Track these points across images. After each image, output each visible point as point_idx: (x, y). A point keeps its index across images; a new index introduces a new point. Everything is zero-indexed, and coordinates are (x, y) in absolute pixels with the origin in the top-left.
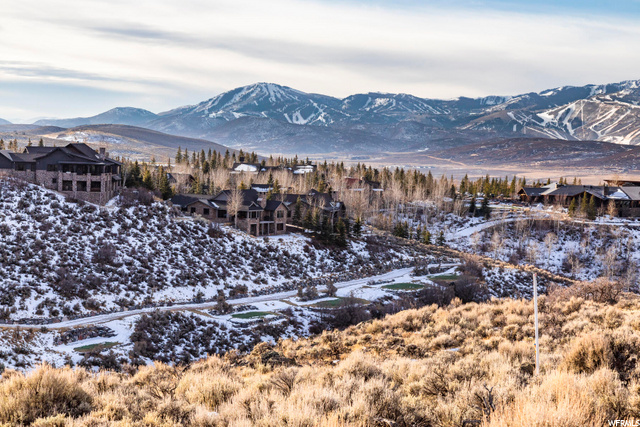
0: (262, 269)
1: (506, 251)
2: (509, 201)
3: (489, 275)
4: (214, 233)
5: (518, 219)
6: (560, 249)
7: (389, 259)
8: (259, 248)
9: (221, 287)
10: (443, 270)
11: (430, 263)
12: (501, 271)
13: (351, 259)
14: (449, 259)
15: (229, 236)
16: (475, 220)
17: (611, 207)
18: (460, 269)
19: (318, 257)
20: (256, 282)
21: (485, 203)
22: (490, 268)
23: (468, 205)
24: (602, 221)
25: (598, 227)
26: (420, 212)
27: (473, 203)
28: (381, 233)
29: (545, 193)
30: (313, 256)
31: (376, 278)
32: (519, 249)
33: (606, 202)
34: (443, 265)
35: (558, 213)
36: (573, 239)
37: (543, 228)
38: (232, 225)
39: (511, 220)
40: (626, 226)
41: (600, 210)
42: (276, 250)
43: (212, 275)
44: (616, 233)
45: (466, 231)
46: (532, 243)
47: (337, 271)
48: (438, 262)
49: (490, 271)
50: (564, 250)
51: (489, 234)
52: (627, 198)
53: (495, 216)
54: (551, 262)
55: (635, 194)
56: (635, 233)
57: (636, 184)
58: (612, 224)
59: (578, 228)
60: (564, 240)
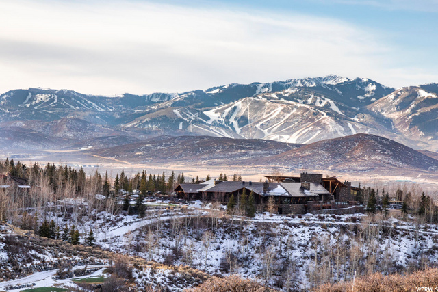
1: (162, 251)
2: (165, 199)
3: (140, 277)
5: (173, 218)
6: (218, 248)
7: (30, 260)
10: (89, 272)
11: (75, 264)
12: (153, 272)
14: (96, 260)
16: (129, 218)
17: (271, 204)
18: (109, 270)
21: (140, 200)
22: (141, 269)
23: (122, 203)
24: (260, 218)
25: (258, 225)
26: (70, 210)
27: (127, 201)
28: (23, 233)
29: (203, 190)
31: (14, 283)
32: (175, 250)
33: (266, 198)
34: (90, 267)
35: (216, 211)
36: (232, 238)
40: (286, 223)
41: (261, 206)
44: (275, 231)
45: (120, 230)
46: (189, 242)
48: (85, 263)
49: (141, 272)
50: (222, 249)
51: (143, 234)
52: (287, 194)
53: (150, 214)
54: (208, 262)
55: (295, 190)
56: (295, 230)
57: (297, 180)
58: (272, 222)
59: (237, 226)
60: (223, 238)
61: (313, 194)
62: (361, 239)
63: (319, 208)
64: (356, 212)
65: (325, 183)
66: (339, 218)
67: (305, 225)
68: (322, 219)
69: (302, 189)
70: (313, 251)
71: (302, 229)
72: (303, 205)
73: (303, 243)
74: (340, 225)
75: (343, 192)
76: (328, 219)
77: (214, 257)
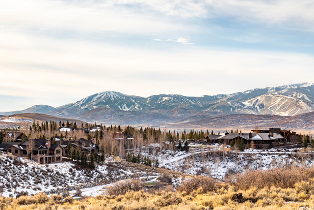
0: (40, 182)
1: (196, 169)
2: (201, 143)
3: (176, 182)
4: (16, 163)
5: (202, 152)
6: (225, 167)
7: (119, 174)
8: (42, 171)
9: (12, 193)
10: (149, 180)
11: (143, 176)
13: (96, 175)
14: (154, 173)
15: (26, 165)
16: (181, 153)
17: (252, 144)
18: (159, 179)
19: (77, 174)
20: (34, 189)
21: (187, 144)
23: (177, 145)
24: (247, 151)
25: (245, 154)
27: (180, 144)
28: (120, 161)
29: (219, 138)
30: (74, 174)
32: (202, 168)
33: (250, 141)
35: (225, 148)
36: (232, 161)
37: (216, 156)
38: (29, 158)
39: (200, 152)
40: (260, 154)
41: (247, 145)
42: (52, 171)
43: (8, 186)
44: (254, 158)
45: (176, 159)
46: (210, 164)
47: (86, 182)
48: (148, 175)
49: (177, 179)
50: (227, 167)
51: (187, 160)
52: (261, 139)
53: (191, 150)
54: (219, 174)
55: (266, 137)
56: (264, 157)
57: (267, 132)
58: (253, 153)
59: (234, 155)
60: (227, 162)
61: (275, 139)
62: (299, 161)
63: (278, 146)
64: (298, 147)
65: (282, 133)
66: (288, 150)
67: (269, 154)
68: (279, 151)
69: (269, 136)
70: (273, 167)
71: (268, 156)
72: (270, 144)
73: (268, 163)
74: (288, 154)
75: (292, 137)
76: (282, 151)
77: (222, 171)
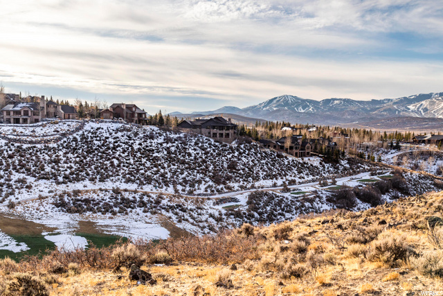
0: (302, 172)
1: (409, 165)
2: (408, 143)
3: (406, 176)
4: (279, 156)
5: (413, 151)
6: (435, 164)
7: (359, 168)
8: (299, 163)
9: (284, 180)
10: (384, 173)
11: (378, 170)
12: (411, 174)
13: (341, 168)
14: (386, 168)
15: (286, 157)
16: (393, 151)
18: (392, 173)
19: (326, 167)
20: (299, 178)
21: (398, 143)
22: (406, 172)
23: (390, 144)
26: (367, 147)
27: (392, 143)
28: (353, 156)
29: (425, 139)
30: (324, 166)
31: (354, 177)
32: (415, 164)
34: (384, 171)
35: (433, 148)
36: (441, 160)
37: (426, 154)
38: (287, 152)
39: (411, 151)
42: (307, 164)
43: (280, 175)
45: (389, 156)
46: (421, 161)
47: (335, 173)
48: (381, 169)
51: (400, 158)
53: (402, 149)
60: (437, 160)
77: (433, 168)
